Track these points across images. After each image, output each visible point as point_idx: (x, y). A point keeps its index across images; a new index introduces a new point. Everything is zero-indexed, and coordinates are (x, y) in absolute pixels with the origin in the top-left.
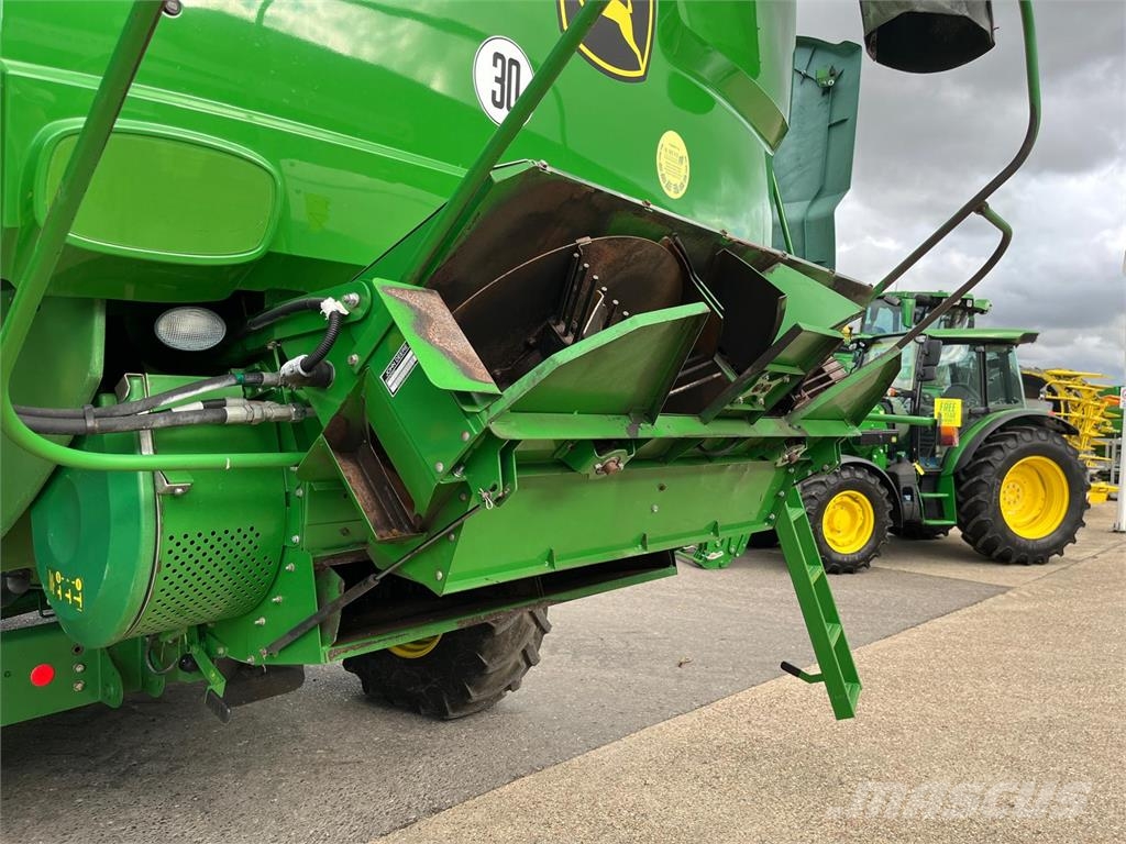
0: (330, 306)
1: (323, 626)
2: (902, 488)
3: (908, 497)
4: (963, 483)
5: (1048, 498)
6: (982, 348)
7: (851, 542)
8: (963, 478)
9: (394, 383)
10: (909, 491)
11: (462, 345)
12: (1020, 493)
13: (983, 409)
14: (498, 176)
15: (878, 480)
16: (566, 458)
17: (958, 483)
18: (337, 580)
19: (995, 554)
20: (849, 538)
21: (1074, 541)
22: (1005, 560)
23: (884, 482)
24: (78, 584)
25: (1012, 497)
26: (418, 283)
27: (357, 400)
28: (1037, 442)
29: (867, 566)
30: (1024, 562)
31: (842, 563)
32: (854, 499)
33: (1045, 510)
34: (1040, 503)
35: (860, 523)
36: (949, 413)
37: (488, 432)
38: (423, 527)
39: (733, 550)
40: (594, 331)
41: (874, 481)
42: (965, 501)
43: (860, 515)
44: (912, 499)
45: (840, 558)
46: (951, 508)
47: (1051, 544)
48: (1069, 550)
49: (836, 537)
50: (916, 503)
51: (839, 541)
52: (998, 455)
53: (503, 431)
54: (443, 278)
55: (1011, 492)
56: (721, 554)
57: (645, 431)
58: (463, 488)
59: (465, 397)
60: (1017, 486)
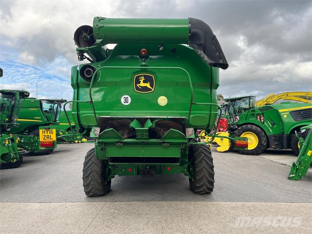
11: (98, 133)
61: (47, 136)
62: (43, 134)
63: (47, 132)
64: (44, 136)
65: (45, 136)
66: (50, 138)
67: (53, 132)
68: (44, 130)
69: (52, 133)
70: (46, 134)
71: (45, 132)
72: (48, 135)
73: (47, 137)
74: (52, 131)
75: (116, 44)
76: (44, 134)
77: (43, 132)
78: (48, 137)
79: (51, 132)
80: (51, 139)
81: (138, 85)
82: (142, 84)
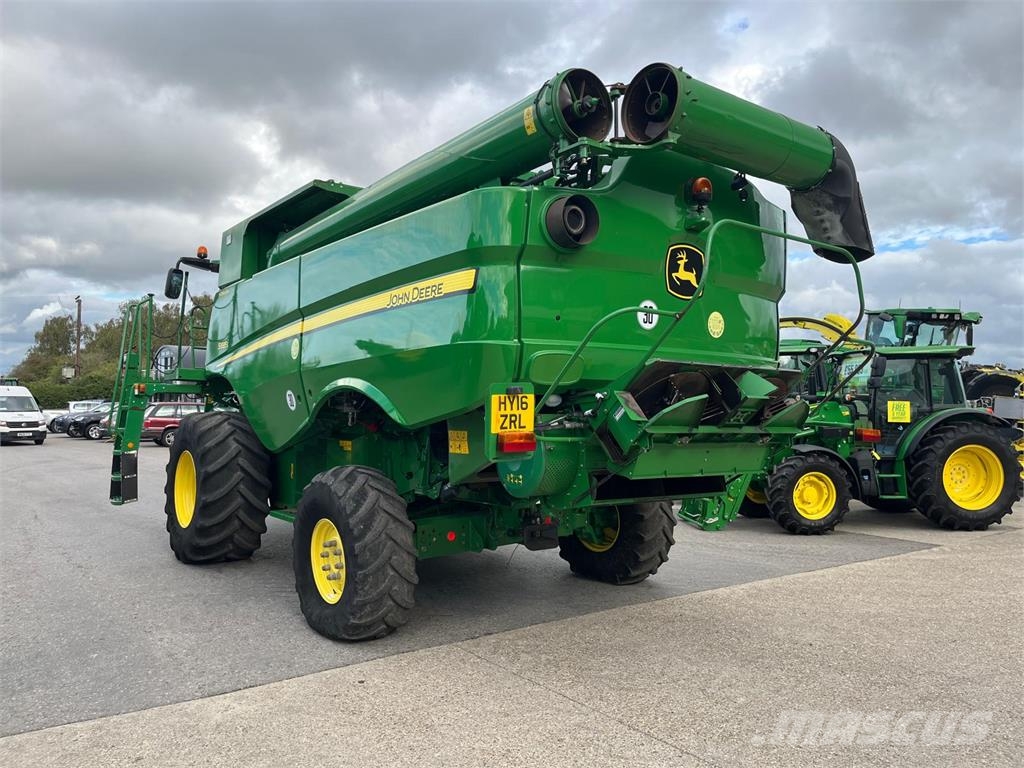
0: (598, 395)
1: (592, 493)
2: (860, 469)
3: (866, 477)
4: (913, 466)
5: (988, 479)
6: (926, 361)
7: (818, 512)
8: (912, 462)
9: (617, 418)
10: (866, 472)
11: (638, 408)
12: (966, 474)
13: (928, 408)
14: (647, 364)
15: (838, 463)
16: (668, 439)
17: (909, 466)
18: (595, 480)
19: (941, 522)
20: (816, 508)
21: (1011, 512)
22: (949, 526)
23: (843, 465)
24: (521, 477)
25: (959, 477)
26: (625, 390)
27: (606, 423)
28: (972, 433)
29: (833, 530)
30: (966, 528)
31: (811, 527)
32: (820, 479)
33: (986, 488)
34: (982, 483)
35: (826, 497)
36: (899, 411)
37: (645, 432)
38: (626, 459)
39: (726, 516)
40: (675, 403)
41: (834, 465)
42: (914, 481)
43: (825, 491)
44: (869, 478)
45: (808, 523)
46: (903, 485)
47: (989, 515)
48: (1006, 519)
49: (805, 507)
50: (873, 482)
51: (808, 511)
52: (939, 444)
53: (649, 431)
54: (631, 389)
55: (958, 473)
56: (717, 519)
57: (695, 431)
58: (638, 447)
59: (639, 422)
60: (963, 469)
61: (511, 416)
62: (500, 409)
63: (512, 403)
64: (502, 416)
65: (506, 416)
66: (517, 423)
67: (526, 403)
68: (502, 396)
69: (524, 406)
70: (508, 412)
71: (505, 403)
72: (512, 413)
73: (511, 421)
74: (524, 400)
75: (628, 158)
76: (503, 412)
77: (500, 403)
78: (514, 422)
79: (522, 403)
80: (520, 427)
81: (674, 275)
82: (683, 275)
